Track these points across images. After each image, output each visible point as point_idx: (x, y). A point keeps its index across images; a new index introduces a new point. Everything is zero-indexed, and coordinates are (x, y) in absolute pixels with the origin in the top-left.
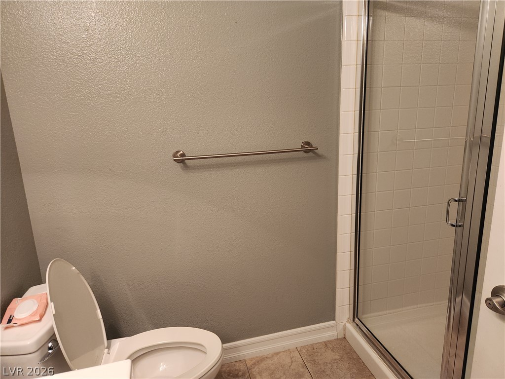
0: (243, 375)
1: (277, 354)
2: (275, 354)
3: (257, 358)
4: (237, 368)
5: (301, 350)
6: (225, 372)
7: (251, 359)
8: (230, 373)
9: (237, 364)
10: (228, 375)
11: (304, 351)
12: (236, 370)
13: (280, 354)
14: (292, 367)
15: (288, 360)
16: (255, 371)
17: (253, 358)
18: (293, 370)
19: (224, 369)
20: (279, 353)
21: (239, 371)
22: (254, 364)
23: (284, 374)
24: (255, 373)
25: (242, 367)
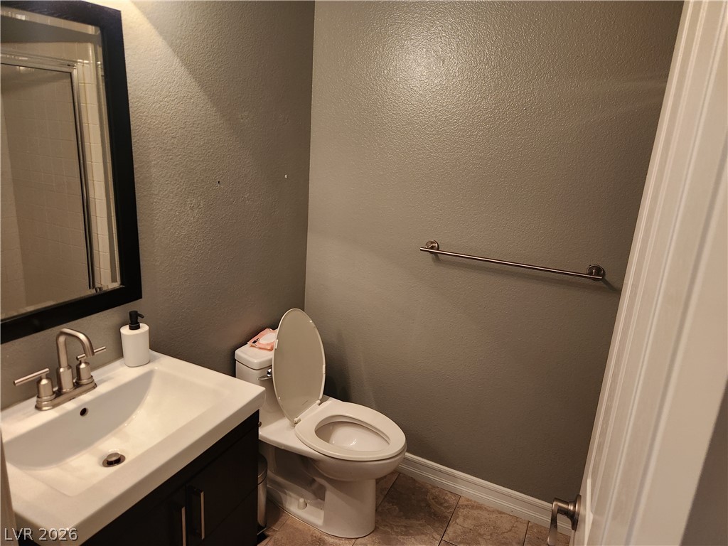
0: (448, 508)
1: (501, 513)
2: (498, 511)
3: (475, 502)
4: (446, 498)
5: (532, 526)
6: (432, 494)
7: (468, 500)
8: (436, 498)
9: (449, 495)
10: (433, 499)
11: (535, 530)
12: (444, 499)
13: (503, 515)
14: (506, 535)
15: (508, 526)
16: (462, 512)
17: (471, 501)
18: (504, 537)
19: (434, 491)
20: (504, 513)
21: (446, 501)
22: (466, 506)
23: (491, 534)
24: (460, 514)
25: (452, 500)
